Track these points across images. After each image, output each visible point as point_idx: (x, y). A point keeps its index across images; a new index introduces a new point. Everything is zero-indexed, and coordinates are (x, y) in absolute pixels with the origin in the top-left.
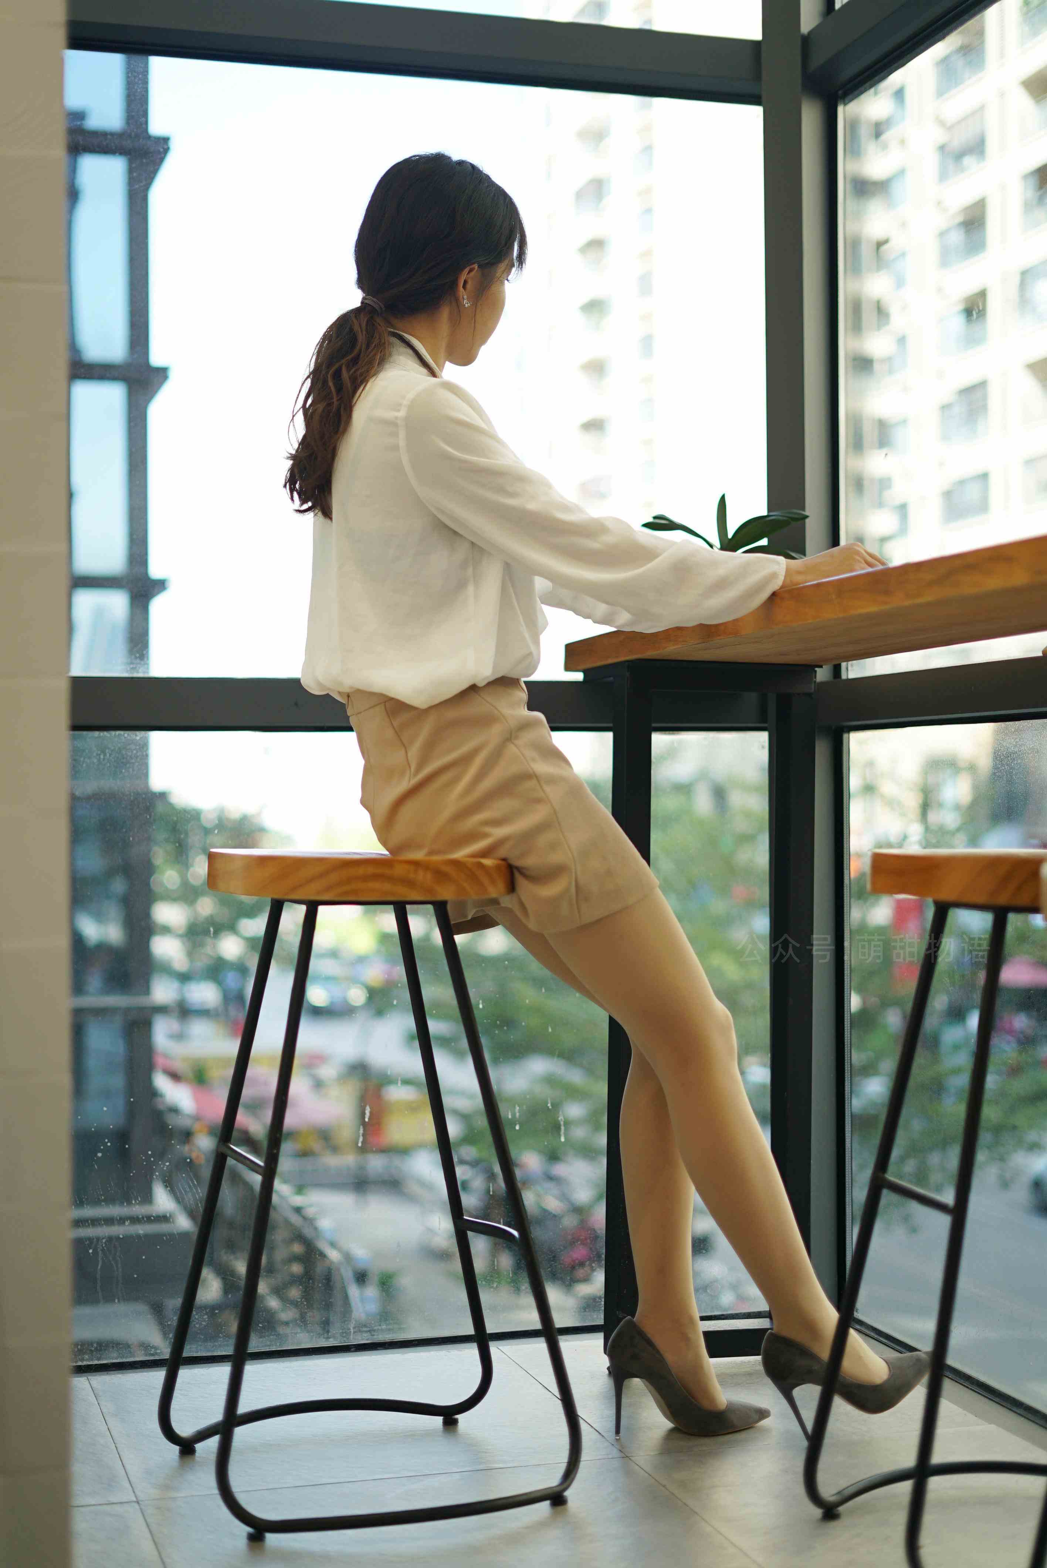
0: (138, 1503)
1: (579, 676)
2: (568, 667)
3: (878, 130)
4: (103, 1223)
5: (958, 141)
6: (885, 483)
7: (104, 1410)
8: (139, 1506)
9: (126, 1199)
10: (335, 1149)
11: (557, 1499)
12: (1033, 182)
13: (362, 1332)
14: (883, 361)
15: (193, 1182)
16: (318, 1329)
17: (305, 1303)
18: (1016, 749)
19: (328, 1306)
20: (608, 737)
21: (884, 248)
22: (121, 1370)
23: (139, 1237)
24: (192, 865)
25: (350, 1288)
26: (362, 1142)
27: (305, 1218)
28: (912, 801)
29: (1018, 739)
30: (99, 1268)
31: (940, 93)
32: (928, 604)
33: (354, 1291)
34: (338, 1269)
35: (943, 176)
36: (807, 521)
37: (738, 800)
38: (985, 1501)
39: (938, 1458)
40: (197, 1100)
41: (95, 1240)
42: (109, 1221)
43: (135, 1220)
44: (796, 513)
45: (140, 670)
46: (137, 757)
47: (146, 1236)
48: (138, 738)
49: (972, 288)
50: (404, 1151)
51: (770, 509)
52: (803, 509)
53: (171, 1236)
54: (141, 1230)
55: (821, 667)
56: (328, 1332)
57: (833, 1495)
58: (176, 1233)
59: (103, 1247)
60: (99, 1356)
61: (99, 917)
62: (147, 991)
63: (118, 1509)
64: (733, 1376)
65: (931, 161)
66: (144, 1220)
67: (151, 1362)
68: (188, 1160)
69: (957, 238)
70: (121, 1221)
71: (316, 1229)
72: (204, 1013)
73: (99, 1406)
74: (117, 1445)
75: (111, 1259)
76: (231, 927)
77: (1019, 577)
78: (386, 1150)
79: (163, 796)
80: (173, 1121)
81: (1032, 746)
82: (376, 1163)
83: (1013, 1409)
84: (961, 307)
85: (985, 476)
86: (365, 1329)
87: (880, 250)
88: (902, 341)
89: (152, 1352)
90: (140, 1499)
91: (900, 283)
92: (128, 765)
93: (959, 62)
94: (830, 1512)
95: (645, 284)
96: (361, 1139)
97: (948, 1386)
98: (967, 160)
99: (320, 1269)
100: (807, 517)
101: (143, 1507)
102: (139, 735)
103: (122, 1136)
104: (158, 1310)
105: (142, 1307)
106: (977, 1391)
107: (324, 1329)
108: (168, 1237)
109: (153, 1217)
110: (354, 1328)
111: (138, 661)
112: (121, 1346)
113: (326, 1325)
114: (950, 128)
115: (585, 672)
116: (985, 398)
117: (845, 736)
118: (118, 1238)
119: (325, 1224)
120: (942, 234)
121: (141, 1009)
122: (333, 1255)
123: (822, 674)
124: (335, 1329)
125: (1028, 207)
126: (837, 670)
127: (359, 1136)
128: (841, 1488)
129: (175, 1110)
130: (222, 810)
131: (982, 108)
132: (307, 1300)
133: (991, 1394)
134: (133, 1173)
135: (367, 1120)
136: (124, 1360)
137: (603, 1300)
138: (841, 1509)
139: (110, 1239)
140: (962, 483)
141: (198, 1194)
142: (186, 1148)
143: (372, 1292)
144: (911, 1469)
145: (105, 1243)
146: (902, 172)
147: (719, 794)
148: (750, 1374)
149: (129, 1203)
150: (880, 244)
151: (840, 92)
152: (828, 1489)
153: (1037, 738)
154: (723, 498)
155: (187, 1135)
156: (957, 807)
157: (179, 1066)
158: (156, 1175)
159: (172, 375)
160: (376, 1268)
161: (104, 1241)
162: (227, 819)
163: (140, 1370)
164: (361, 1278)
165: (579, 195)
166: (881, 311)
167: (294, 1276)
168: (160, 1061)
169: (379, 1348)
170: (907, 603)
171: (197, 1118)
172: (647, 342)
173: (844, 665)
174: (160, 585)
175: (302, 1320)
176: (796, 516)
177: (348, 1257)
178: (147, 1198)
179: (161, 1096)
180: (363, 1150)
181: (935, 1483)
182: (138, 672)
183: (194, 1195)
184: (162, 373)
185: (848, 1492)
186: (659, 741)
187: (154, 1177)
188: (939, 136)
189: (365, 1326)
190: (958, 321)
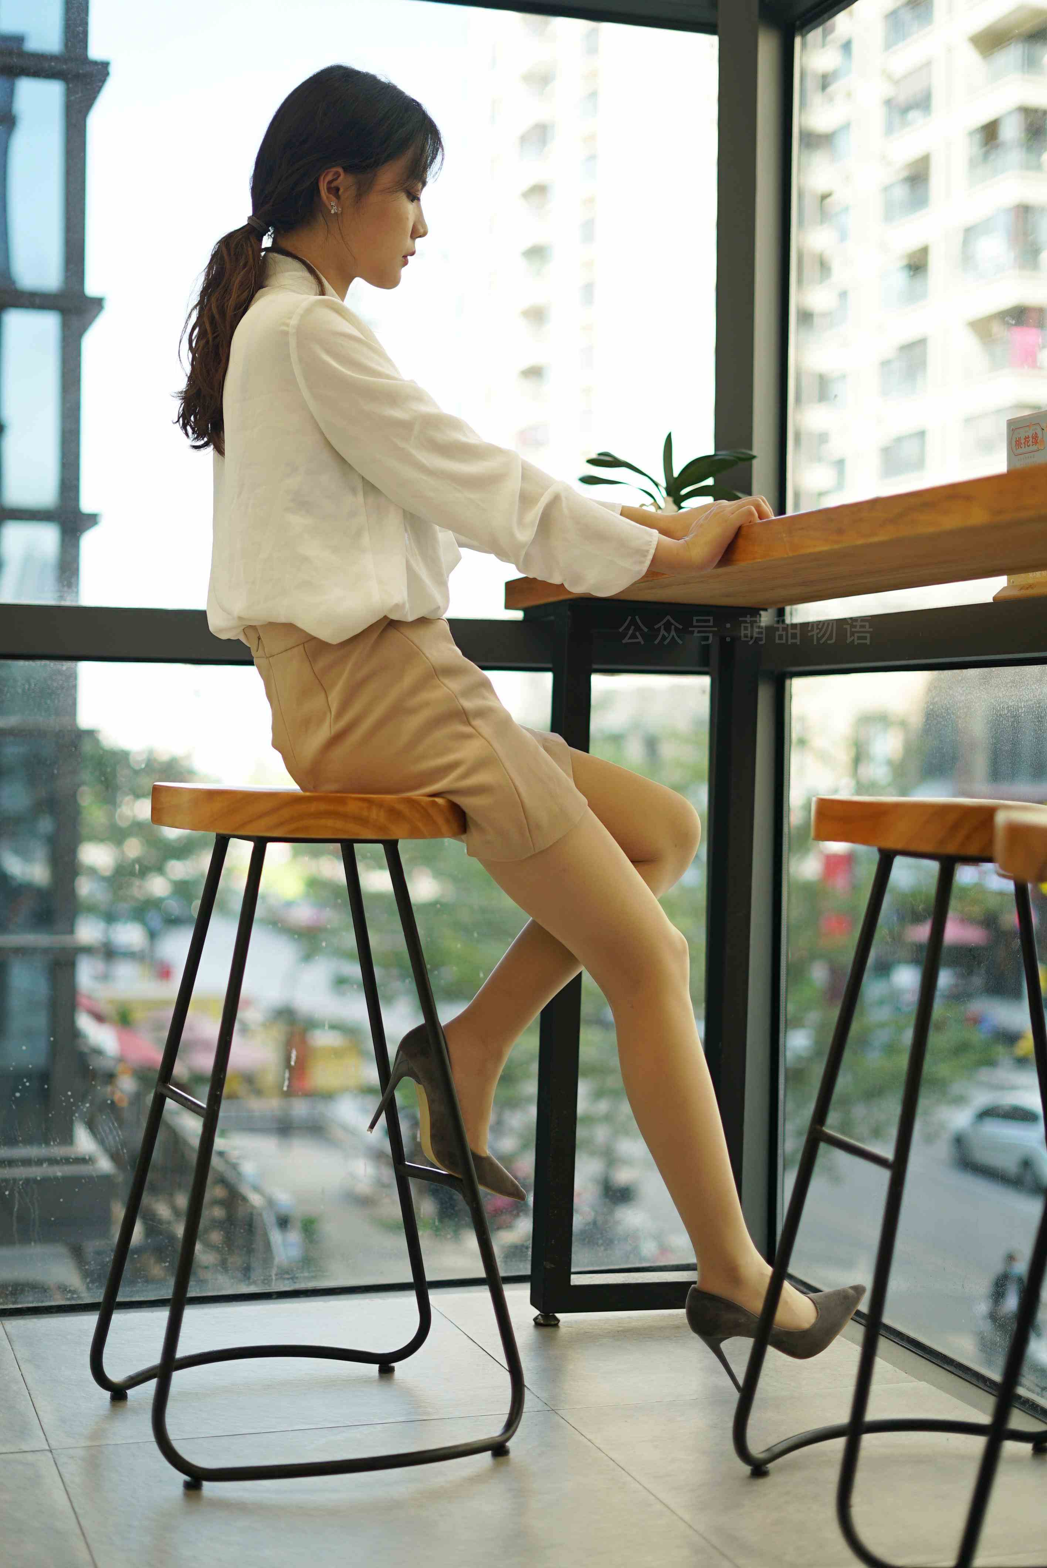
0: (51, 1452)
1: (517, 615)
2: (508, 606)
3: (825, 82)
4: (20, 1164)
5: (903, 96)
6: (823, 438)
7: (18, 1356)
8: (52, 1455)
9: (45, 1139)
10: (259, 1092)
11: (499, 1449)
12: (978, 137)
13: (284, 1279)
14: (824, 315)
15: (113, 1124)
16: (239, 1275)
17: (226, 1249)
18: (963, 698)
19: (250, 1251)
20: (547, 679)
21: (828, 200)
22: (37, 1314)
23: (56, 1178)
24: (120, 806)
25: (272, 1233)
26: (288, 1087)
27: (227, 1162)
28: (844, 757)
29: (965, 687)
30: (15, 1209)
31: (889, 45)
32: (882, 544)
33: (276, 1237)
34: (261, 1215)
35: (889, 129)
36: (755, 462)
37: (669, 751)
38: (918, 1460)
39: (872, 1415)
40: (121, 1040)
41: (12, 1182)
42: (27, 1162)
43: (53, 1161)
44: (743, 453)
45: (68, 598)
46: (63, 688)
47: (64, 1178)
48: (64, 668)
49: (913, 244)
50: (328, 1096)
51: (717, 448)
52: (751, 448)
53: (90, 1179)
54: (59, 1171)
55: (766, 610)
56: (249, 1278)
57: (763, 1452)
58: (95, 1176)
59: (20, 1189)
60: (14, 1300)
61: (24, 854)
62: (71, 931)
63: (30, 1457)
64: (661, 1329)
65: (877, 115)
66: (63, 1162)
67: (67, 1307)
68: (109, 1102)
69: (900, 193)
70: (39, 1162)
71: (239, 1174)
72: (131, 955)
73: (13, 1351)
74: (30, 1392)
75: (28, 1201)
76: (160, 869)
77: (978, 516)
78: (312, 1095)
79: (91, 733)
80: (95, 1063)
81: (979, 694)
82: (300, 1108)
83: (944, 1366)
84: (905, 262)
85: (922, 434)
86: (287, 1276)
87: (823, 203)
88: (843, 295)
89: (68, 1297)
90: (53, 1447)
91: (843, 237)
92: (53, 697)
93: (907, 16)
94: (759, 1470)
95: (588, 230)
96: (286, 1083)
97: (884, 1345)
98: (912, 115)
99: (241, 1212)
100: (754, 457)
101: (56, 1456)
102: (66, 665)
103: (44, 1077)
104: (77, 1253)
105: (61, 1249)
106: (909, 1348)
107: (245, 1275)
108: (87, 1180)
109: (72, 1159)
110: (276, 1275)
111: (66, 589)
112: (37, 1290)
113: (246, 1271)
114: (897, 83)
115: (526, 611)
116: (924, 354)
117: (788, 682)
118: (35, 1180)
119: (248, 1169)
120: (887, 189)
121: (63, 950)
122: (255, 1199)
123: (766, 618)
124: (257, 1274)
125: (973, 164)
126: (781, 613)
127: (284, 1080)
128: (770, 1446)
129: (98, 1052)
130: (151, 752)
131: (928, 64)
132: (229, 1246)
133: (923, 1351)
134: (52, 1115)
135: (293, 1063)
136: (40, 1304)
137: (530, 1250)
138: (770, 1466)
139: (28, 1181)
140: (899, 440)
141: (119, 1136)
142: (109, 1089)
143: (294, 1237)
144: (845, 1425)
145: (22, 1185)
146: (846, 126)
147: (651, 744)
148: (678, 1327)
149: (47, 1143)
150: (824, 197)
151: (798, 23)
152: (757, 1446)
153: (985, 687)
154: (669, 436)
155: (110, 1077)
156: (890, 763)
157: (104, 1008)
158: (76, 1117)
159: (108, 306)
160: (297, 1212)
161: (21, 1183)
162: (155, 760)
163: (56, 1315)
164: (284, 1222)
165: (523, 139)
166: (824, 266)
167: (216, 1222)
168: (83, 1001)
169: (301, 1296)
170: (860, 542)
171: (121, 1059)
172: (589, 289)
173: (788, 609)
174: (92, 520)
175: (223, 1265)
176: (743, 456)
177: (271, 1202)
178: (68, 1138)
179: (85, 1037)
180: (289, 1094)
181: (869, 1441)
182: (65, 600)
183: (114, 1138)
184: (98, 304)
185: (777, 1450)
186: (599, 683)
187: (74, 1118)
188: (886, 90)
189: (287, 1273)
190: (899, 279)
